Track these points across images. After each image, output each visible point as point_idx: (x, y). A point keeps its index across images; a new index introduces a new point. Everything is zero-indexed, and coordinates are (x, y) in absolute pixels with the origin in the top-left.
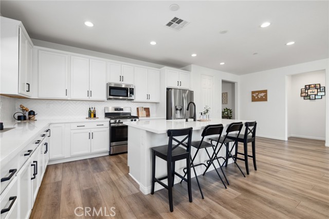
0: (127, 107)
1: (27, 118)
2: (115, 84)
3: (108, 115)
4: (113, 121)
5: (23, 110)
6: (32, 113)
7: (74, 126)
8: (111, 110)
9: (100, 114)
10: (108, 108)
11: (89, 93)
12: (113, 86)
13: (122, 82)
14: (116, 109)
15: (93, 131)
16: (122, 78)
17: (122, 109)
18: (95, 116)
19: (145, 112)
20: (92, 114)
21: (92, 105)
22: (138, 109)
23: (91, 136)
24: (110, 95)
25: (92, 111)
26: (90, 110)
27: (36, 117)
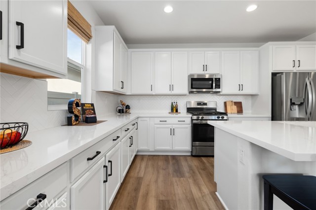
0: (212, 101)
1: (125, 111)
2: (198, 75)
3: (189, 110)
4: (195, 117)
5: (123, 105)
6: (128, 107)
7: (157, 121)
8: (193, 105)
9: (182, 110)
10: (190, 102)
11: (171, 87)
12: (196, 77)
13: (206, 72)
14: (199, 104)
15: (174, 126)
16: (205, 68)
17: (205, 104)
18: (177, 111)
19: (235, 108)
20: (174, 109)
21: (174, 100)
22: (225, 103)
23: (172, 132)
24: (192, 88)
25: (174, 106)
26: (172, 105)
27: (131, 111)
